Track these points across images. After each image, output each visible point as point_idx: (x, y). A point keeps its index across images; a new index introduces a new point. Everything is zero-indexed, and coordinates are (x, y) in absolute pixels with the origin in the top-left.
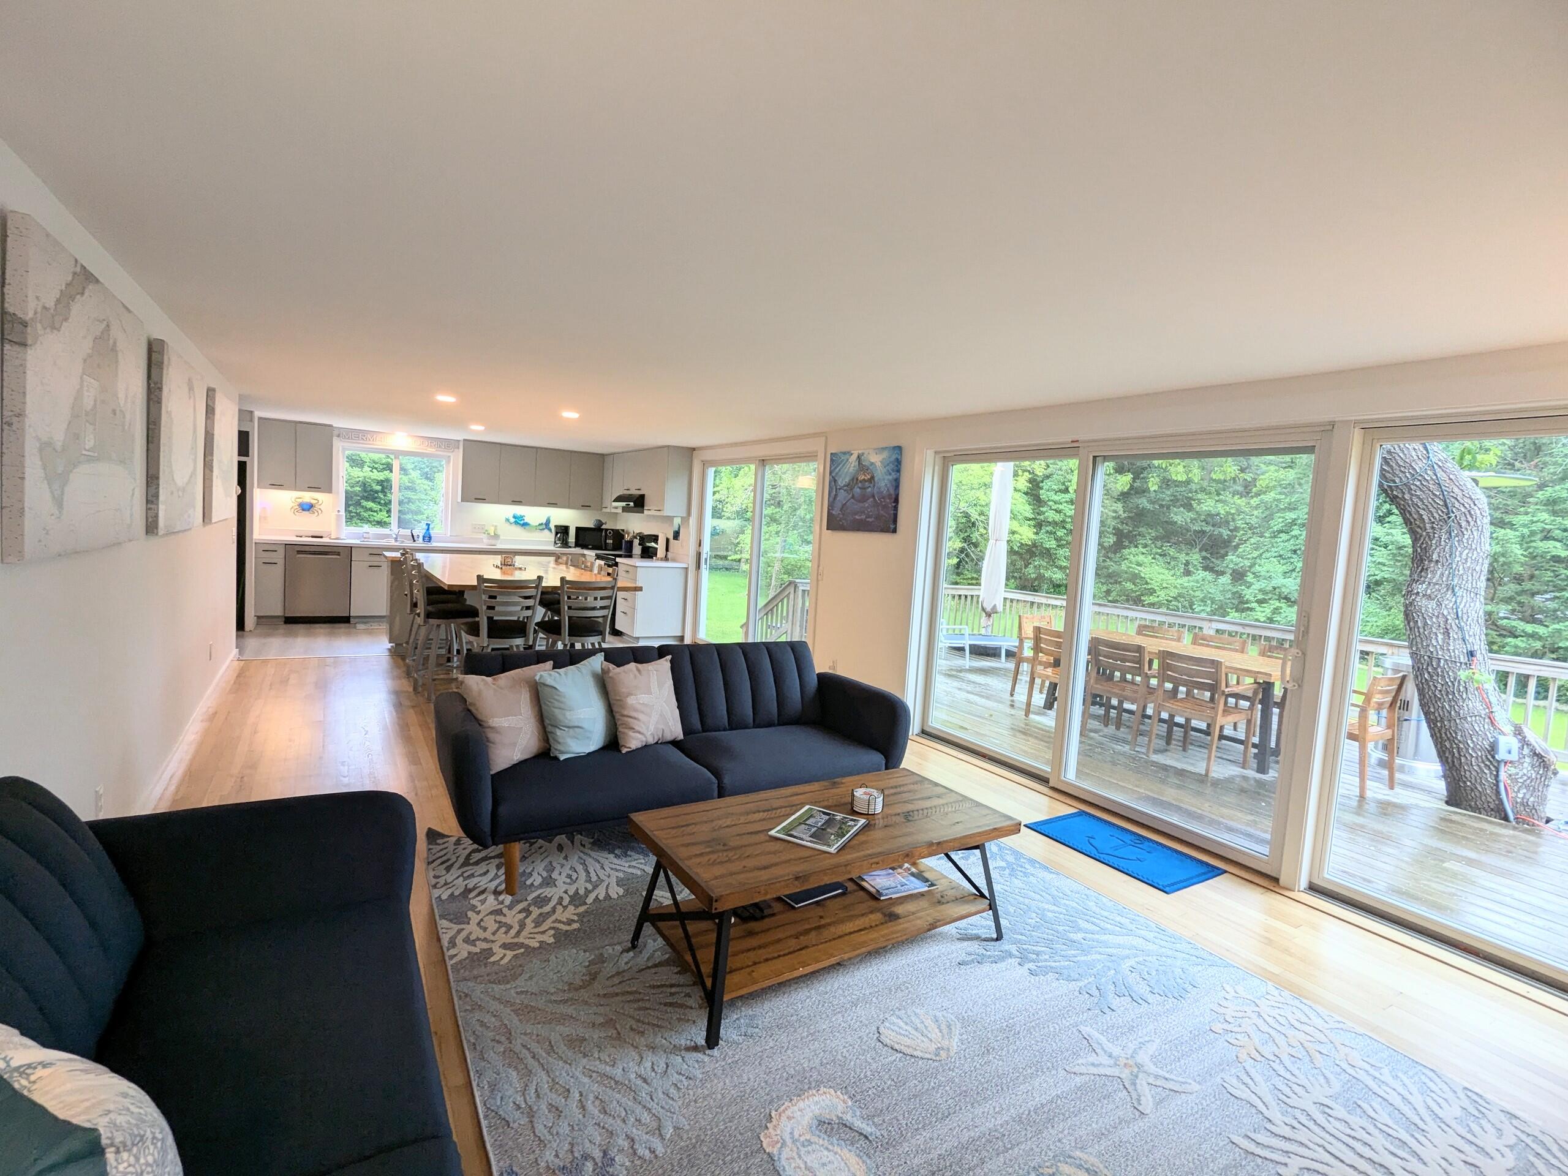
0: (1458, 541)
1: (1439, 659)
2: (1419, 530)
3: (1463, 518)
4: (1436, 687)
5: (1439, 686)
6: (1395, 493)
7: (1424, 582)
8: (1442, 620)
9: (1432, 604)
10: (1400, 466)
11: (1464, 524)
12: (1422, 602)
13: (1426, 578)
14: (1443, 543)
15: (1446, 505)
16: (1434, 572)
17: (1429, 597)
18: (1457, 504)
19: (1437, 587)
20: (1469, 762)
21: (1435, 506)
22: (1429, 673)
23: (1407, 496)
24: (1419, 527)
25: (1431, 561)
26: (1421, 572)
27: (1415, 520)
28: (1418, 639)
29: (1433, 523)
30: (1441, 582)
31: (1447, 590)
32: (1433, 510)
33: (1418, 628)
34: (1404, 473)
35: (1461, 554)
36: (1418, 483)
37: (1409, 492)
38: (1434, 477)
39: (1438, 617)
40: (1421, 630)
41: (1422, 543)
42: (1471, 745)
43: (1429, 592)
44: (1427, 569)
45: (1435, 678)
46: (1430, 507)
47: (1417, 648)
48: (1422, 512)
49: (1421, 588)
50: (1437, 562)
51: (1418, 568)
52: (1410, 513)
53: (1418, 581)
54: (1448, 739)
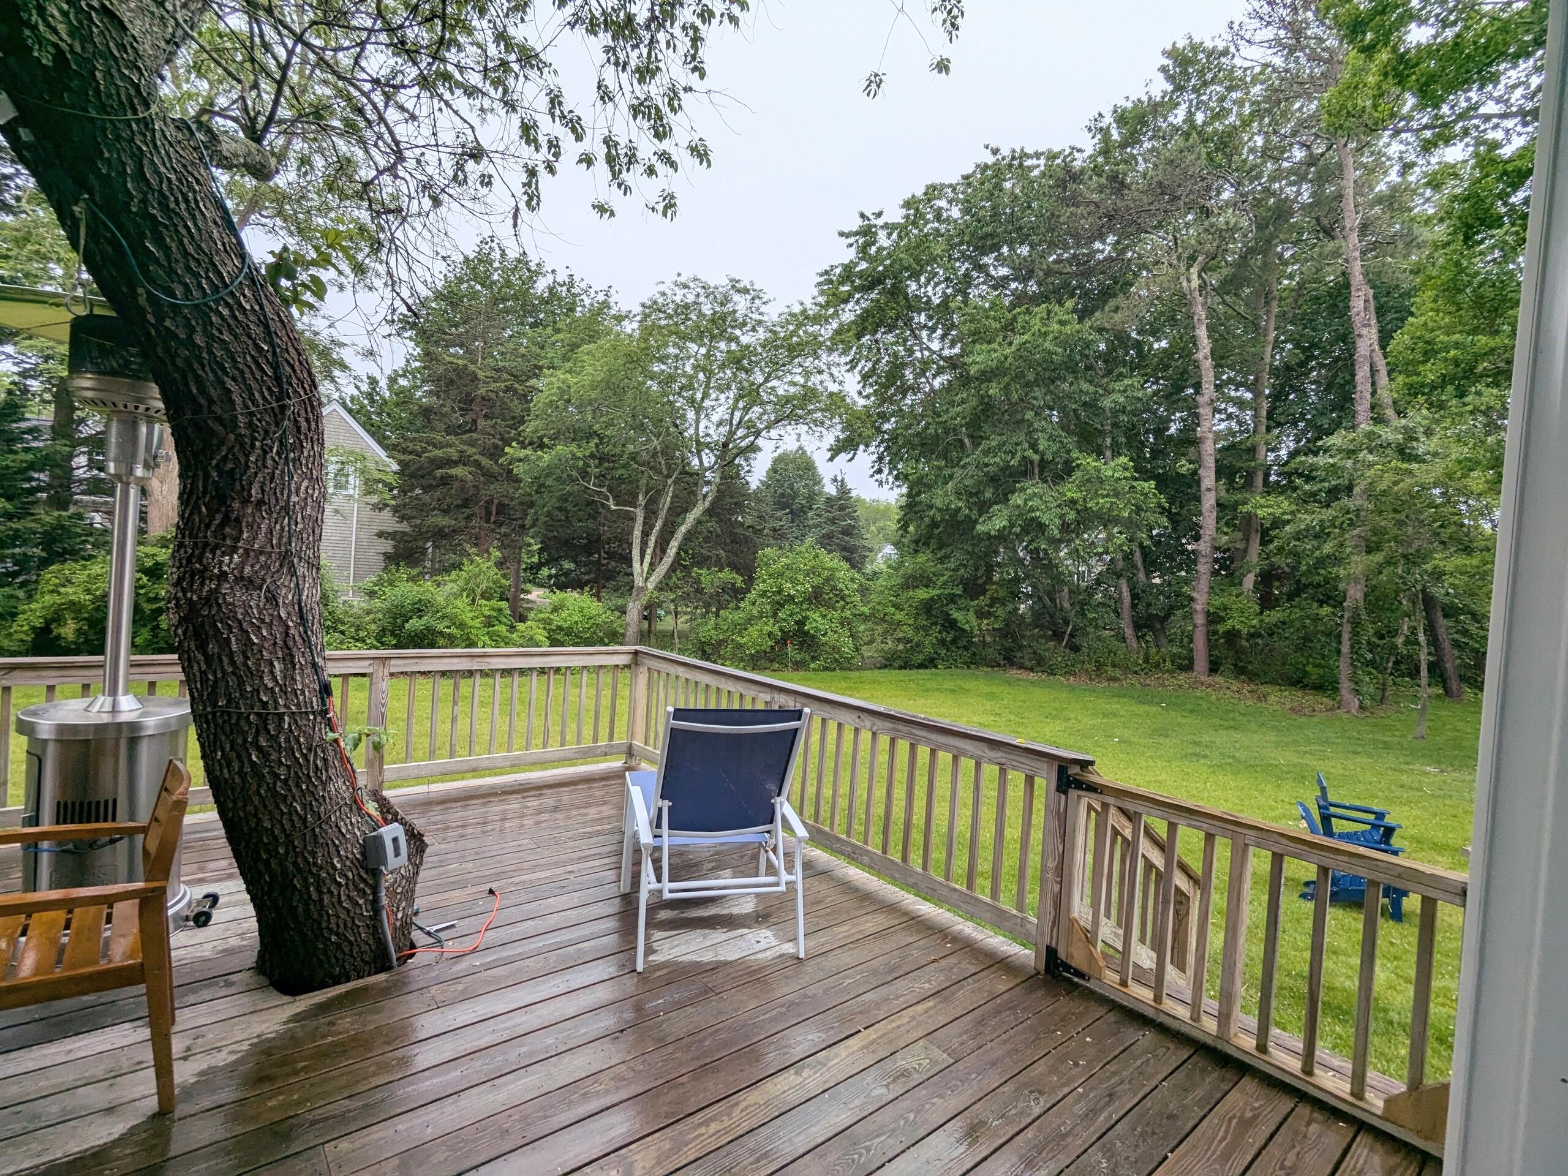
0: (294, 460)
1: (280, 716)
2: (217, 427)
3: (303, 412)
4: (277, 776)
5: (282, 772)
6: (168, 323)
7: (234, 549)
8: (278, 631)
9: (256, 600)
10: (186, 254)
11: (304, 424)
12: (235, 596)
13: (237, 539)
14: (269, 462)
15: (277, 378)
16: (254, 528)
17: (250, 584)
18: (294, 381)
19: (263, 558)
20: (335, 900)
21: (258, 375)
22: (260, 749)
23: (199, 340)
24: (219, 419)
25: (246, 501)
26: (222, 525)
27: (211, 402)
28: (232, 681)
29: (252, 414)
30: (269, 549)
31: (281, 565)
32: (254, 385)
33: (231, 654)
34: (197, 275)
35: (298, 489)
36: (225, 312)
37: (204, 332)
38: (257, 308)
39: (271, 624)
40: (239, 659)
41: (224, 459)
42: (339, 866)
43: (247, 570)
44: (238, 520)
45: (274, 756)
46: (248, 375)
47: (229, 702)
48: (230, 384)
49: (230, 562)
50: (260, 503)
51: (211, 515)
52: (199, 381)
53: (217, 547)
54: (299, 870)
